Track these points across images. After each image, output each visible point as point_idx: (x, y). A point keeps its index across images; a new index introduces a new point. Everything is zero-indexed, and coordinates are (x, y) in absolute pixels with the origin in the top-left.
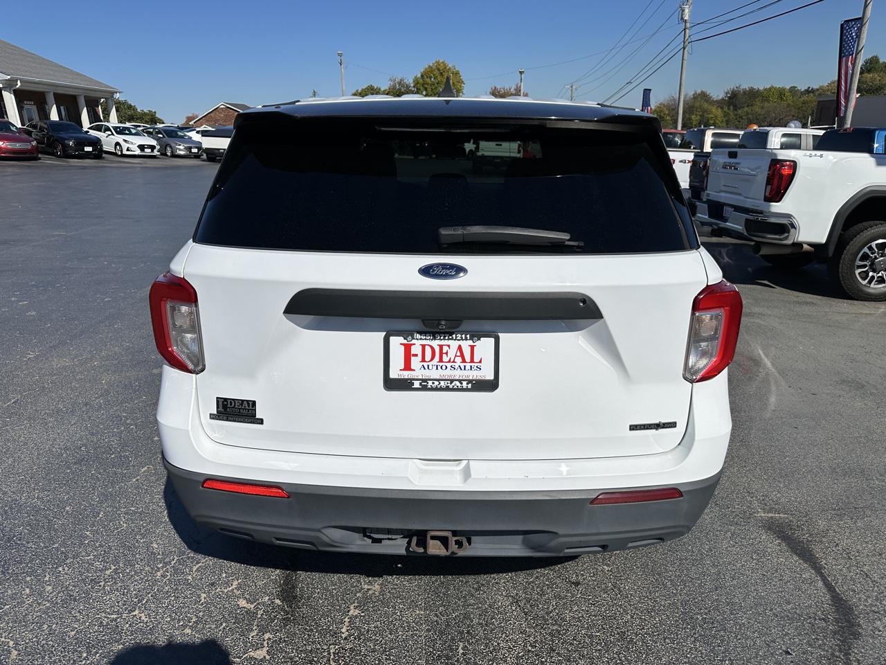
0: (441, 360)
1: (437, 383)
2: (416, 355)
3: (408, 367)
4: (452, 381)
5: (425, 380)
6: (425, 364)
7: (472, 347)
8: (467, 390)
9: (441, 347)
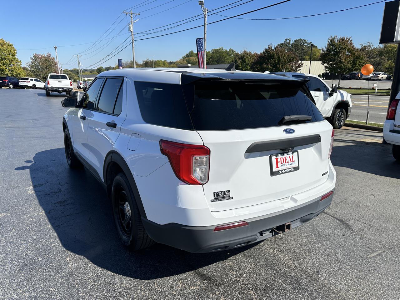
0: (286, 163)
1: (285, 170)
2: (279, 162)
3: (277, 167)
4: (289, 169)
5: (282, 170)
6: (282, 165)
7: (292, 156)
8: (293, 171)
9: (285, 157)
